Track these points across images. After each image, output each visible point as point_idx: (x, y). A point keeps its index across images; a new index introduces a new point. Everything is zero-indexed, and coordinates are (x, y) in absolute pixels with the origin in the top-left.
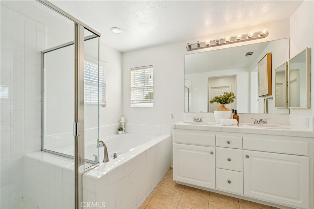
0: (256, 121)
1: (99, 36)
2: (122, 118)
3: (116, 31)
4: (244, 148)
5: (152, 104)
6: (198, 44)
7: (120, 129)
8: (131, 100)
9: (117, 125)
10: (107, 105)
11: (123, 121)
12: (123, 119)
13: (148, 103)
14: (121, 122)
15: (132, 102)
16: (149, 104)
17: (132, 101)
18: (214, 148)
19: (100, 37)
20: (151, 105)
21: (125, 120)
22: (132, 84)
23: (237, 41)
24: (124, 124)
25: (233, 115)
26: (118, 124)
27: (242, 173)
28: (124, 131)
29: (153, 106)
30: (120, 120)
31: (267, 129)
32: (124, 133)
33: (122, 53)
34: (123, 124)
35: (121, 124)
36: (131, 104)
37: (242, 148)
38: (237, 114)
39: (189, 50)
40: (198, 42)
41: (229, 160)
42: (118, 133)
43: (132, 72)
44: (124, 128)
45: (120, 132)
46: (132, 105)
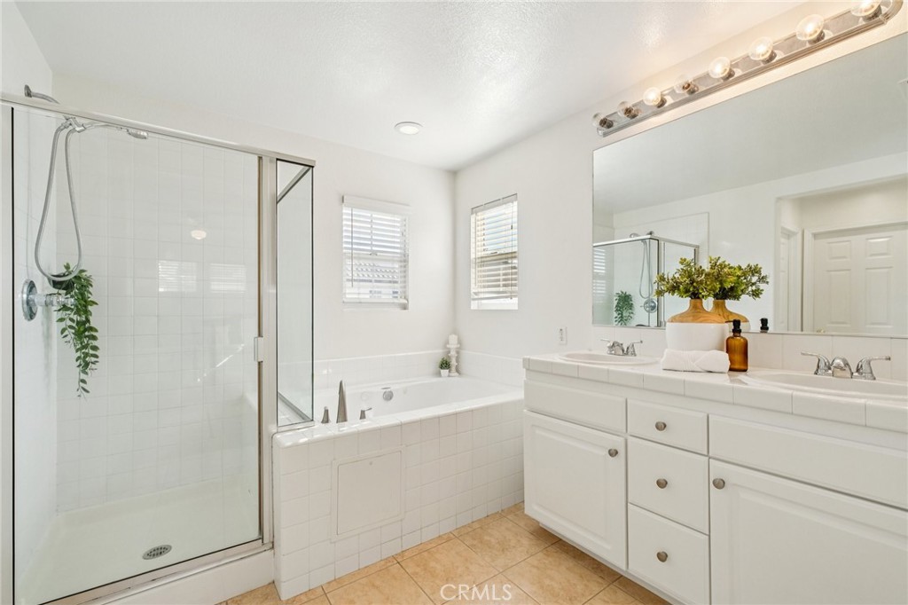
0: (822, 365)
1: (313, 167)
2: (450, 337)
3: (408, 130)
4: (710, 454)
5: (515, 300)
6: (628, 111)
7: (445, 365)
8: (473, 291)
9: (438, 354)
10: (410, 306)
11: (453, 344)
12: (453, 340)
13: (507, 297)
14: (448, 346)
15: (476, 297)
16: (508, 300)
17: (476, 294)
18: (621, 440)
19: (314, 169)
20: (512, 303)
21: (460, 342)
22: (473, 250)
23: (765, 68)
24: (458, 353)
25: (728, 339)
26: (441, 351)
27: (707, 537)
28: (457, 371)
29: (517, 308)
30: (447, 342)
31: (795, 393)
32: (456, 374)
33: (454, 174)
34: (453, 353)
35: (449, 352)
36: (472, 302)
37: (706, 453)
38: (742, 334)
39: (605, 135)
40: (623, 103)
41: (662, 484)
42: (439, 375)
43: (473, 218)
44: (457, 361)
45: (445, 372)
46: (474, 305)
